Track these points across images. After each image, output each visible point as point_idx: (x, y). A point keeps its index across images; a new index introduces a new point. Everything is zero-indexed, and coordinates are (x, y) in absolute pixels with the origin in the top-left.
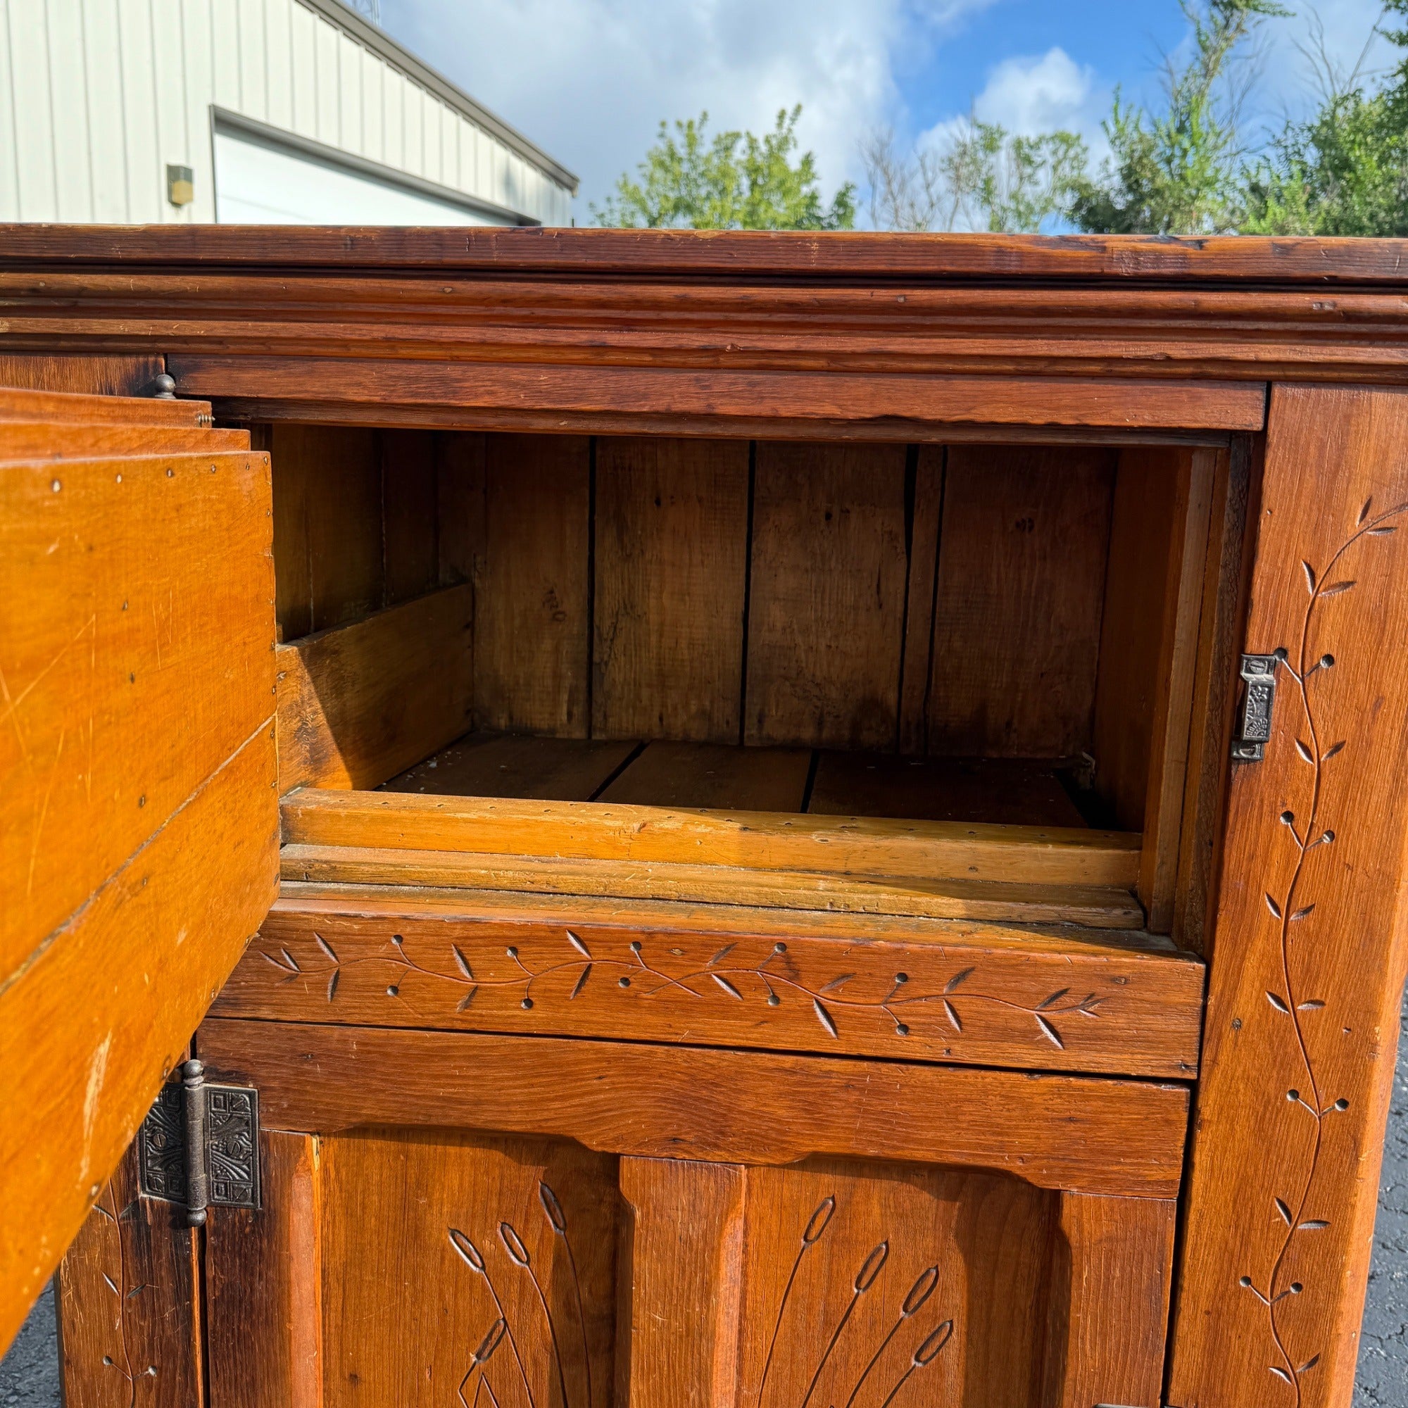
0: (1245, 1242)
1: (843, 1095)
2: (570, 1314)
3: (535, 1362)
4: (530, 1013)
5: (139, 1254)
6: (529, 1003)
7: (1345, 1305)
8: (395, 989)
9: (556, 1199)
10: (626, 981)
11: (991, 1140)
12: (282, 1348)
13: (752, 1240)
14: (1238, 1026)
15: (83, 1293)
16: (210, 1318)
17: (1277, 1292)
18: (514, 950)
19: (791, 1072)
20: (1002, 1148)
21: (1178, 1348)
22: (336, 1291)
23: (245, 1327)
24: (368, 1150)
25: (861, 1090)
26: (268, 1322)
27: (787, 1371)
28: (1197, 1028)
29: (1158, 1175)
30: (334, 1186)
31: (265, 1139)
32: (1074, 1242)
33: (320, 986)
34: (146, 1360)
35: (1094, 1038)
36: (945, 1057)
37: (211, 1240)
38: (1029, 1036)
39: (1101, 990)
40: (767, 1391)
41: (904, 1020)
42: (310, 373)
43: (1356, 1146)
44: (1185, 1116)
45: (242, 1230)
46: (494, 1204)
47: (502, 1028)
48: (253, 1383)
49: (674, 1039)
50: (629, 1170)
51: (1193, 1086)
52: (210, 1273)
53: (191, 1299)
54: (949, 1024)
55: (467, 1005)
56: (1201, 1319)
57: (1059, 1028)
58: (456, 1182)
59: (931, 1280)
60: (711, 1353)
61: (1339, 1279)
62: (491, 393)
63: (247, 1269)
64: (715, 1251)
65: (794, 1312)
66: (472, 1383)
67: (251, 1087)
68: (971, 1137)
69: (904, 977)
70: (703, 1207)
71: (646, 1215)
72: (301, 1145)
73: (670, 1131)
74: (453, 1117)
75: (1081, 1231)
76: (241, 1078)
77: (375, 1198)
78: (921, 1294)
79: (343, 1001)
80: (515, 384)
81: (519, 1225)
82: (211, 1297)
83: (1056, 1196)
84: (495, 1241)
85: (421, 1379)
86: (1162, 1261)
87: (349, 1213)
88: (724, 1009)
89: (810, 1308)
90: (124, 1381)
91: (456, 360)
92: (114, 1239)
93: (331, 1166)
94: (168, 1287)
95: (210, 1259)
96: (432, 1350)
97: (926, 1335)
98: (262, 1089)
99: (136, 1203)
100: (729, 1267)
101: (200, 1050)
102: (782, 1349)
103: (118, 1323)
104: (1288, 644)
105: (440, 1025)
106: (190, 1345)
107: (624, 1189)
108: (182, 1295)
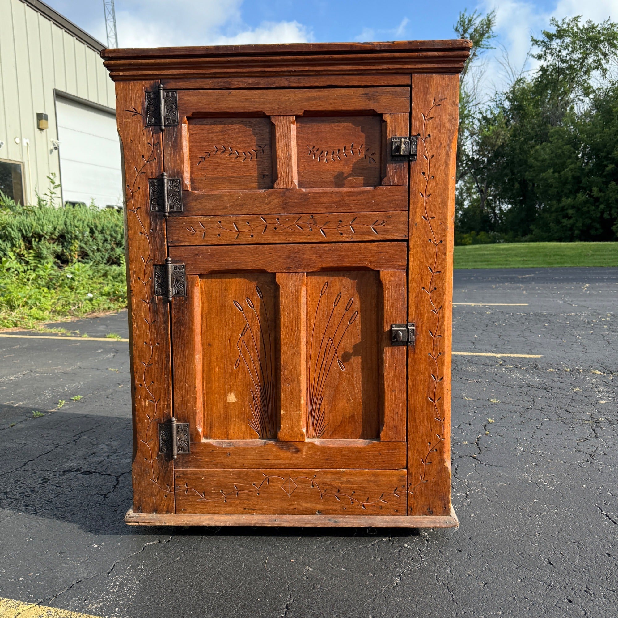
0: (422, 278)
1: (328, 252)
2: (264, 320)
3: (256, 334)
4: (252, 238)
5: (154, 312)
6: (252, 236)
7: (447, 292)
8: (219, 235)
9: (260, 289)
10: (275, 228)
11: (363, 259)
12: (192, 334)
13: (309, 295)
14: (416, 224)
15: (139, 324)
17: (431, 290)
18: (248, 223)
19: (316, 248)
20: (365, 261)
21: (410, 307)
22: (205, 321)
23: (182, 329)
24: (212, 282)
25: (332, 250)
26: (189, 327)
27: (318, 330)
28: (407, 227)
29: (401, 264)
30: (204, 292)
31: (187, 278)
32: (383, 282)
33: (201, 235)
34: (156, 342)
35: (385, 231)
36: (351, 240)
37: (173, 306)
38: (370, 232)
39: (386, 219)
40: (314, 335)
41: (342, 232)
42: (195, 82)
43: (445, 251)
44: (406, 249)
45: (181, 303)
46: (245, 293)
47: (246, 243)
48: (184, 345)
49: (288, 242)
50: (278, 275)
51: (407, 241)
52: (173, 316)
53: (168, 322)
54: (352, 231)
55: (237, 238)
56: (414, 299)
57: (377, 230)
58: (235, 288)
59: (351, 301)
60: (300, 321)
61: (444, 285)
63: (183, 313)
64: (300, 294)
65: (319, 313)
66: (240, 342)
67: (183, 264)
68: (358, 259)
69: (341, 221)
70: (296, 284)
71: (283, 287)
73: (288, 265)
74: (235, 267)
75: (385, 279)
76: (181, 262)
77: (215, 294)
78: (349, 305)
79: (207, 239)
80: (244, 82)
81: (251, 298)
82: (173, 321)
83: (378, 272)
84: (245, 303)
85: (227, 343)
86: (404, 285)
87: (208, 299)
88: (300, 233)
89: (323, 312)
90: (150, 348)
91: (230, 77)
92: (147, 308)
93: (203, 287)
94: (162, 320)
95: (173, 311)
96: (230, 334)
97: (351, 316)
98: (186, 264)
99: (153, 298)
100: (303, 300)
101: (170, 255)
102: (317, 323)
103: (148, 332)
104: (420, 133)
105: (231, 243)
106: (168, 335)
107: (277, 281)
108: (166, 322)
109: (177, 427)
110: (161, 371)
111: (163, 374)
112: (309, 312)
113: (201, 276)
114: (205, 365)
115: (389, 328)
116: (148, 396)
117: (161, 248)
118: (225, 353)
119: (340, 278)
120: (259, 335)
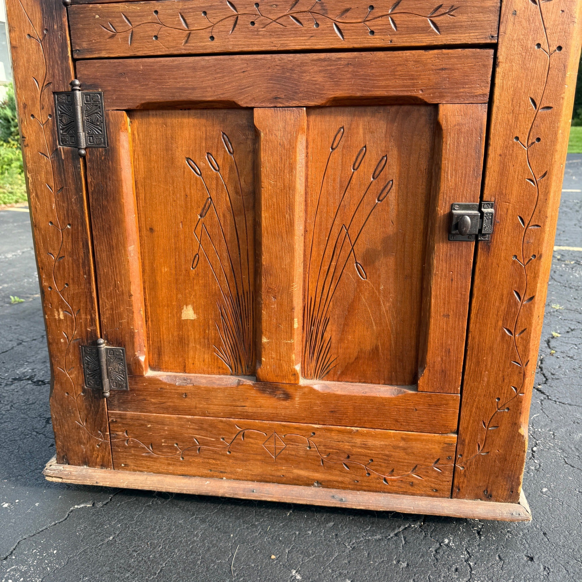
0: (516, 120)
1: (346, 69)
2: (236, 192)
3: (224, 216)
4: (213, 43)
5: (60, 174)
6: (212, 38)
7: (558, 147)
8: (156, 37)
9: (228, 138)
10: (253, 23)
11: (409, 82)
12: (121, 211)
13: (310, 150)
14: (515, 13)
15: (39, 193)
16: (91, 200)
17: (530, 143)
18: (205, 13)
19: (324, 60)
20: (414, 86)
21: (487, 173)
22: (142, 191)
23: (105, 203)
24: (150, 123)
25: (354, 66)
26: (114, 200)
27: (325, 210)
28: (497, 19)
29: (479, 92)
30: (137, 141)
31: (107, 115)
32: (444, 127)
33: (125, 39)
34: (66, 222)
35: (452, 28)
36: (389, 44)
37: (88, 164)
38: (425, 30)
39: (456, 4)
40: (318, 219)
41: (372, 28)
43: (565, 67)
44: (491, 61)
45: (101, 159)
46: (204, 144)
47: (202, 51)
48: (110, 228)
49: (274, 49)
50: (258, 113)
51: (495, 47)
52: (89, 180)
53: (82, 192)
54: (391, 28)
55: (186, 42)
56: (498, 158)
57: (438, 24)
58: (187, 136)
59: (384, 162)
60: (294, 195)
61: (556, 134)
63: (104, 176)
64: (294, 149)
65: (328, 182)
66: (199, 227)
67: (99, 91)
68: (400, 82)
69: (372, 7)
70: (289, 129)
71: (266, 134)
73: (274, 94)
74: (184, 97)
75: (447, 122)
76: (96, 87)
77: (155, 146)
78: (380, 169)
79: (135, 45)
81: (214, 153)
83: (436, 106)
84: (205, 162)
85: (178, 228)
86: (481, 133)
87: (144, 154)
88: (296, 32)
89: (334, 180)
90: (58, 232)
92: (50, 169)
93: (136, 133)
94: (72, 187)
95: (88, 173)
96: (182, 214)
97: (382, 188)
98: (105, 92)
99: (57, 149)
100: (300, 158)
101: (78, 76)
102: (323, 200)
103: (54, 206)
105: (176, 52)
106: (83, 213)
107: (256, 123)
108: (79, 190)
109: (107, 352)
110: (78, 267)
111: (81, 273)
113: (130, 112)
114: (147, 262)
115: (447, 211)
116: (61, 305)
117: (62, 63)
118: (175, 244)
119: (366, 119)
120: (229, 217)
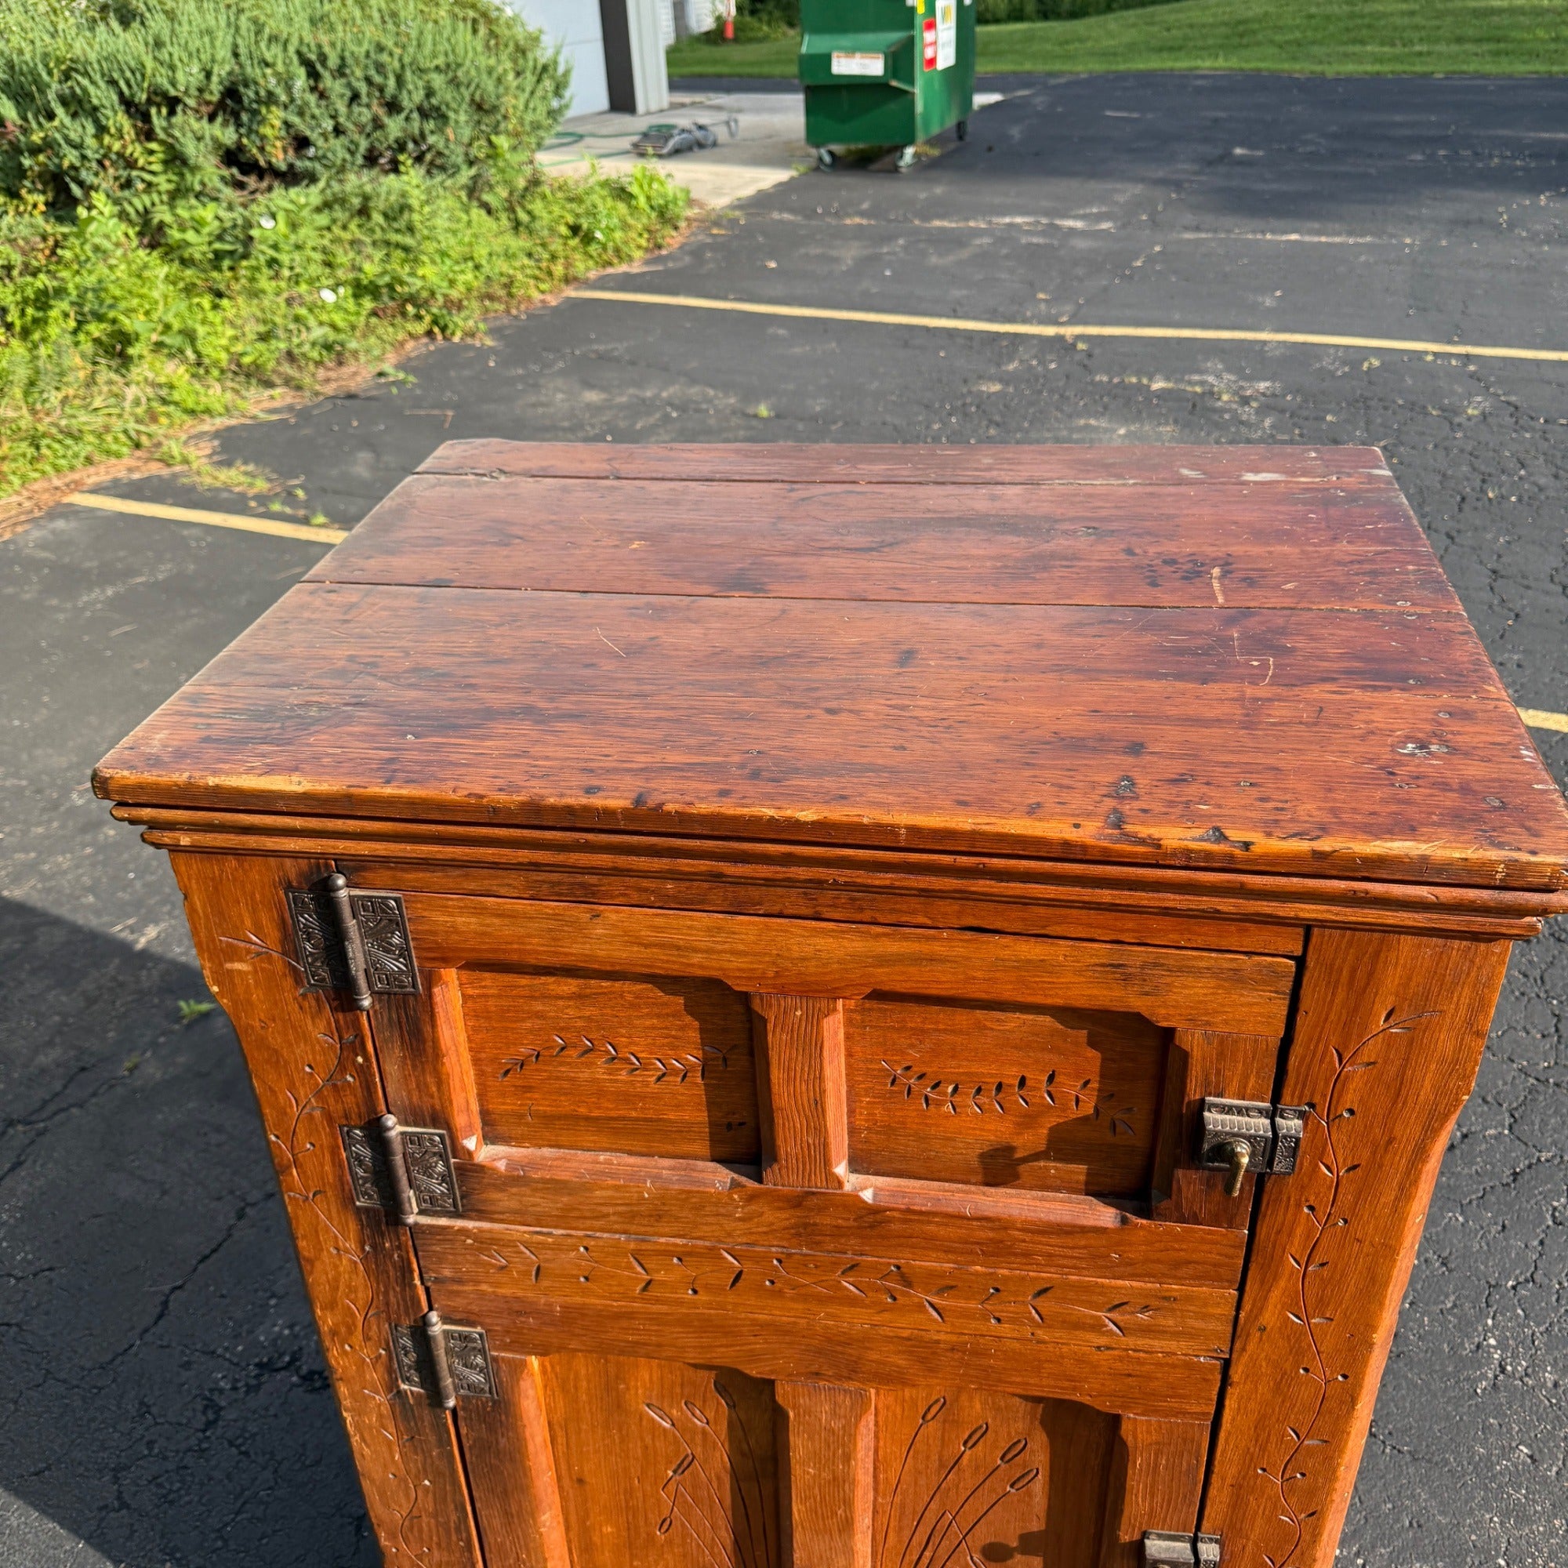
0: (1263, 1449)
1: (949, 1354)
2: (743, 1454)
3: (718, 1478)
4: (696, 1297)
5: (406, 1419)
6: (695, 1292)
8: (587, 1278)
9: (725, 1392)
10: (772, 1282)
11: (1067, 1384)
12: (525, 1475)
14: (1262, 1330)
16: (468, 1456)
17: (1287, 1476)
18: (680, 1259)
19: (908, 1339)
20: (1075, 1389)
21: (1209, 1503)
22: (560, 1433)
23: (495, 1462)
24: (575, 1357)
25: (964, 1352)
26: (512, 1460)
27: (911, 1490)
28: (1230, 1329)
29: (1197, 1409)
30: (551, 1375)
31: (495, 1359)
32: (1130, 1444)
33: (527, 1273)
34: (422, 1476)
36: (1029, 1337)
37: (461, 1416)
38: (1097, 1328)
39: (1155, 1303)
40: (897, 1499)
41: (997, 1315)
42: (466, 876)
43: (1354, 1401)
44: (1219, 1378)
45: (484, 1408)
46: (678, 1391)
48: (505, 1492)
50: (783, 1391)
52: (464, 1431)
53: (450, 1444)
54: (1033, 1318)
55: (645, 1290)
56: (1228, 1488)
57: (1122, 1324)
58: (647, 1377)
59: (1021, 1445)
60: (853, 1490)
61: (1335, 1471)
62: (625, 895)
63: (492, 1431)
64: (853, 1438)
65: (916, 1459)
66: (671, 1487)
67: (479, 1329)
69: (997, 1290)
70: (842, 1412)
71: (797, 1415)
72: (523, 1364)
73: (814, 1368)
75: (1135, 1437)
76: (472, 1324)
77: (585, 1384)
78: (1014, 1452)
79: (546, 1283)
80: (646, 890)
81: (699, 1403)
82: (466, 1445)
83: (1115, 1421)
84: (681, 1411)
85: (632, 1484)
86: (1198, 1456)
87: (564, 1390)
88: (853, 1301)
89: (928, 1457)
90: (407, 1487)
92: (386, 1410)
94: (432, 1439)
95: (462, 1425)
96: (639, 1468)
97: (1018, 1475)
98: (488, 1331)
99: (399, 1392)
100: (864, 1443)
101: (436, 1307)
102: (908, 1478)
103: (397, 1456)
104: (1317, 1100)
106: (454, 1471)
107: (779, 1399)
108: (444, 1442)
110: (448, 1532)
111: (454, 1538)
112: (881, 1453)
114: (573, 1518)
115: (1136, 1536)
117: (403, 1290)
118: (627, 1502)
120: (727, 1480)
